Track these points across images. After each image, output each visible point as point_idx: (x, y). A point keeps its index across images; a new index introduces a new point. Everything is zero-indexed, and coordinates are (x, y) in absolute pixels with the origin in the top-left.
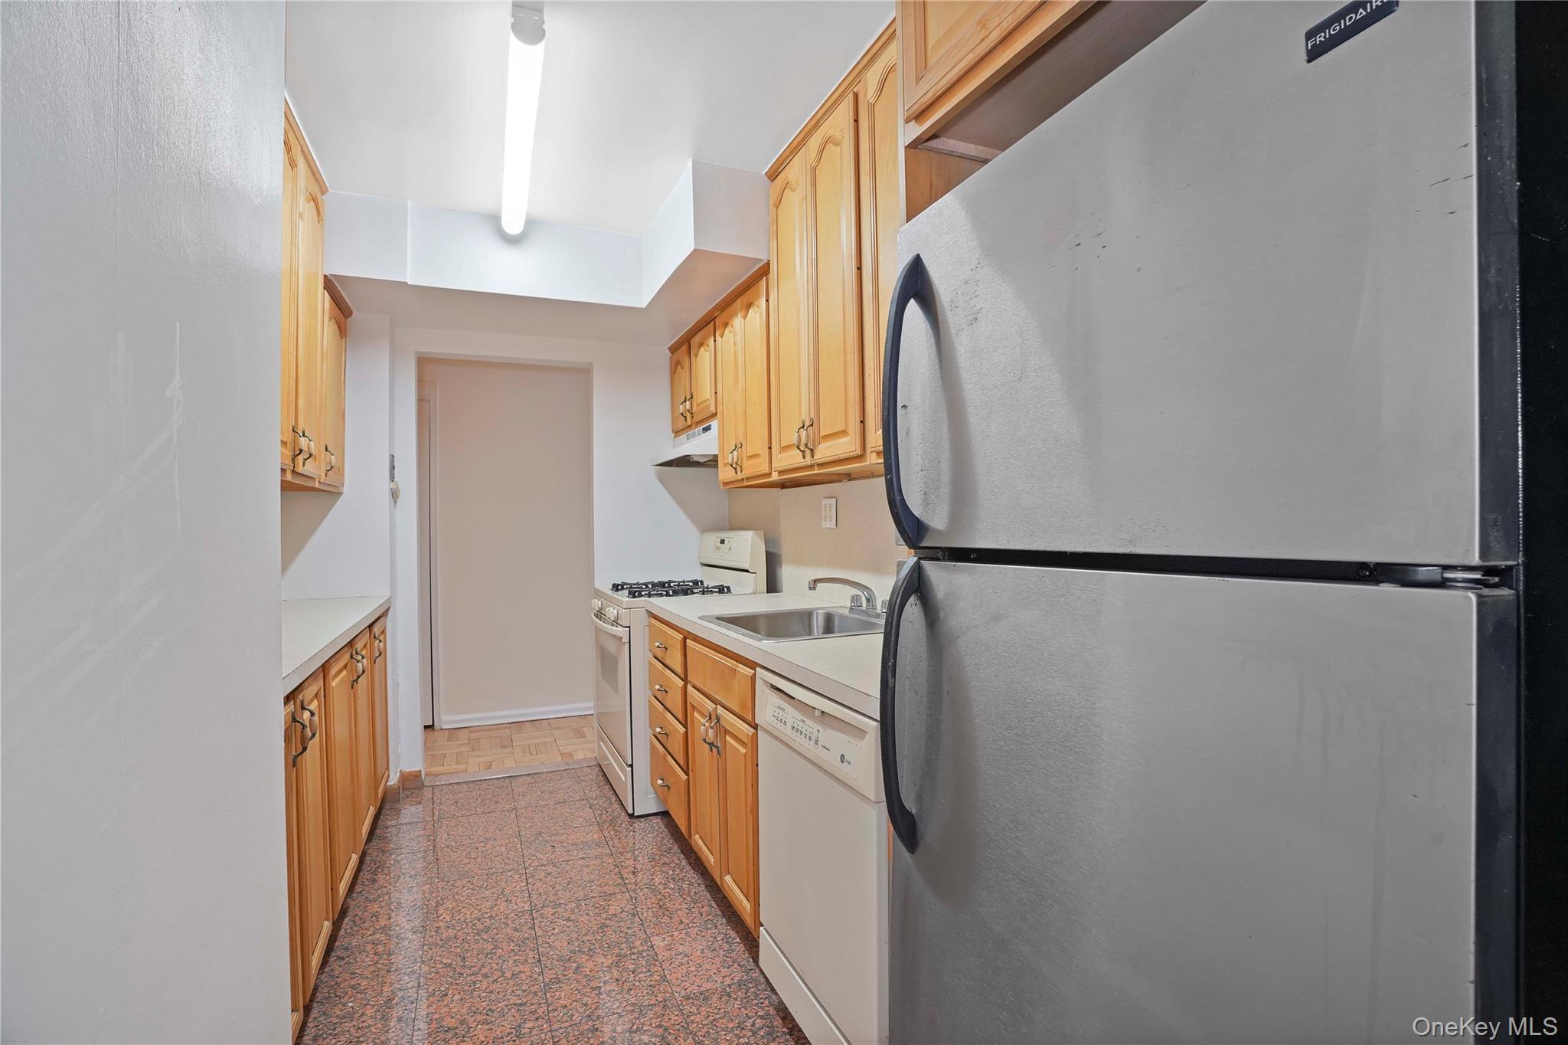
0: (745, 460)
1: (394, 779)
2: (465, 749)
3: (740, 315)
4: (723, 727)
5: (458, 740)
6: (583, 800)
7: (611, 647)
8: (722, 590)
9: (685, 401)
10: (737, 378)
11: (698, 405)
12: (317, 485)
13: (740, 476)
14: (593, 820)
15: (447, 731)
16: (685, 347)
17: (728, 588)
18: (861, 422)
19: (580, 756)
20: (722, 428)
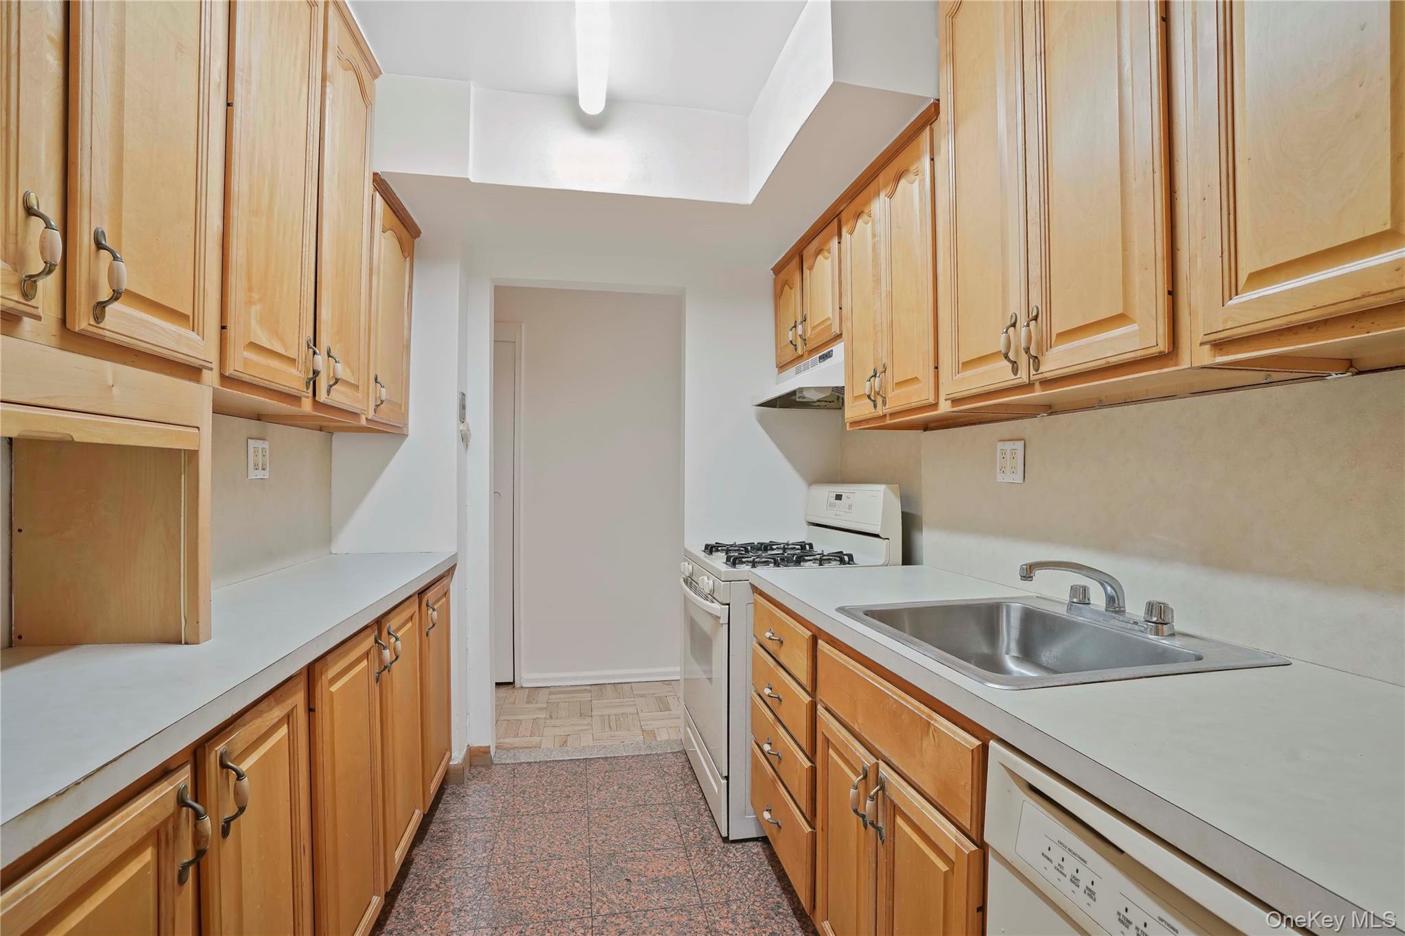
0: (890, 388)
1: (457, 757)
2: (542, 715)
3: (882, 195)
4: (892, 801)
5: (536, 703)
6: (667, 804)
7: (706, 625)
8: (843, 559)
9: (795, 327)
10: (877, 280)
11: (813, 328)
12: (363, 422)
13: (880, 411)
14: (678, 839)
15: (527, 690)
16: (796, 261)
17: (851, 557)
18: (1170, 293)
19: (663, 736)
20: (850, 354)
